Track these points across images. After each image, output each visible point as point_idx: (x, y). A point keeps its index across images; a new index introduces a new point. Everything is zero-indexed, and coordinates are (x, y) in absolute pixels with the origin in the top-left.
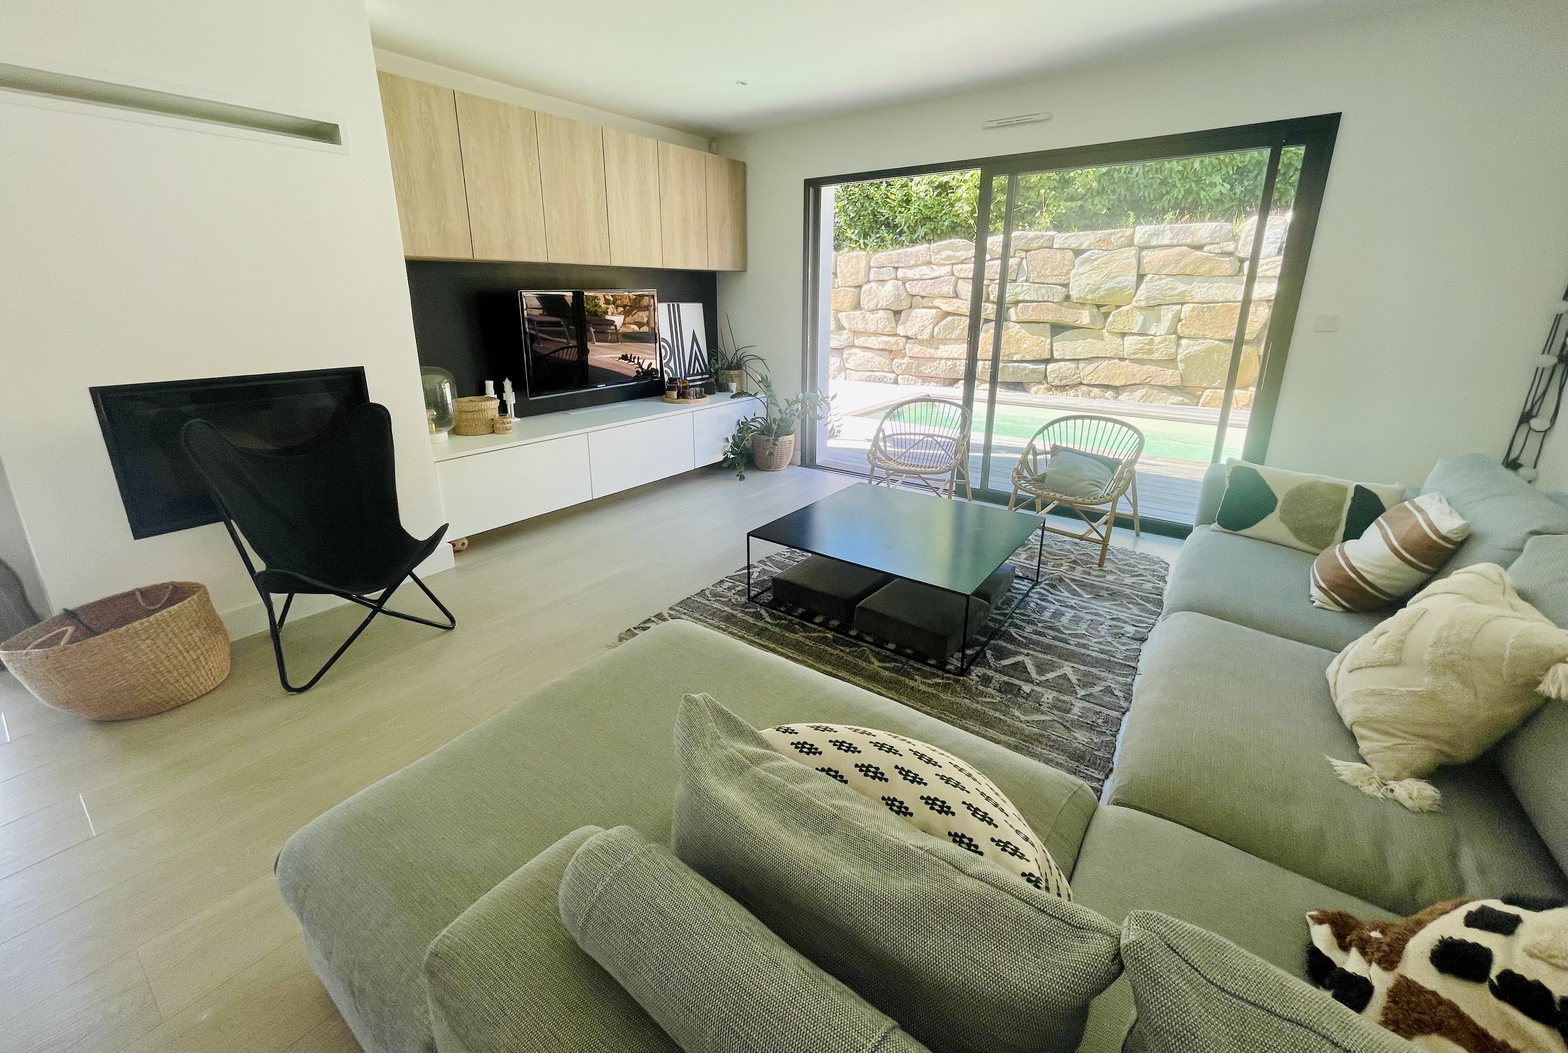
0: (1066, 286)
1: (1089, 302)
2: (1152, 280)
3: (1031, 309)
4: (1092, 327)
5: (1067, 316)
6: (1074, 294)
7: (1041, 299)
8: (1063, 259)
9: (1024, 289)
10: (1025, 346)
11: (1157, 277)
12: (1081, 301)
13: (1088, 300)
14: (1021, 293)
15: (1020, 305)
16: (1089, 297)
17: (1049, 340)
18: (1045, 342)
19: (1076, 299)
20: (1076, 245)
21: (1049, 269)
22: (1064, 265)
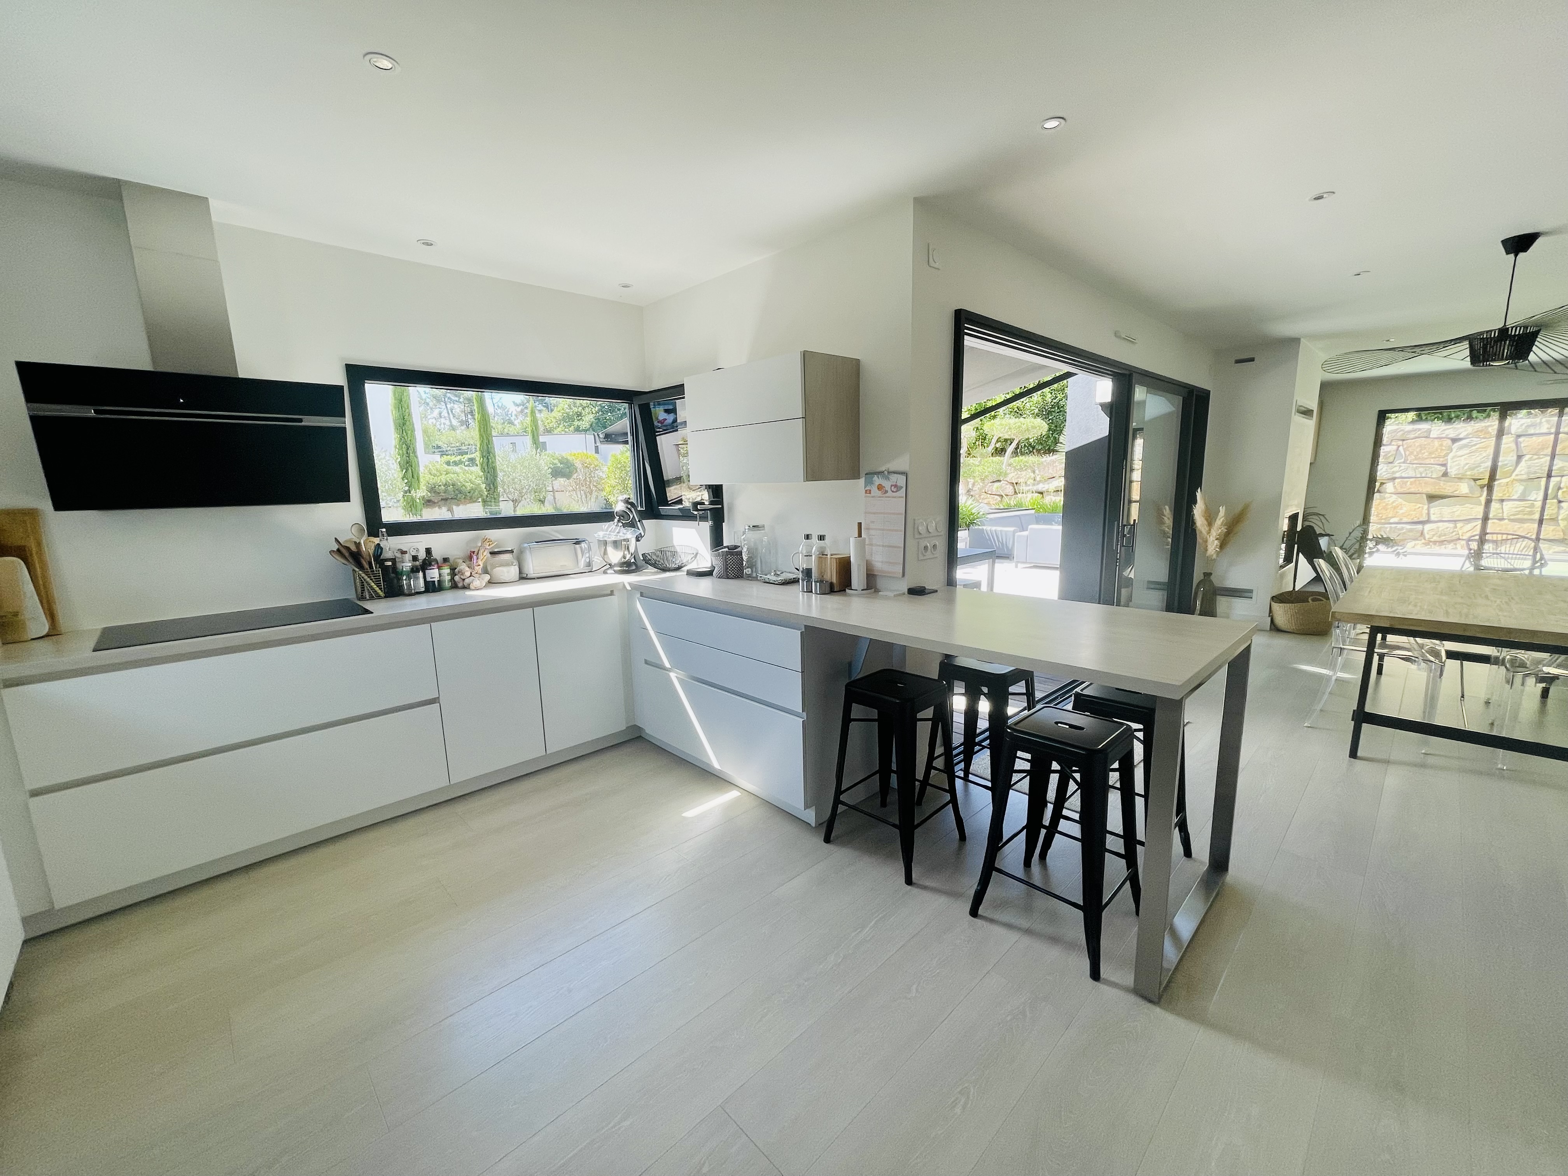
0: (1444, 465)
1: (1468, 477)
2: (1530, 459)
3: (1409, 483)
4: (1470, 495)
5: (1446, 488)
6: (1453, 471)
7: (1419, 476)
8: (1441, 445)
9: (1401, 468)
10: (1401, 512)
11: (1536, 457)
12: (1460, 476)
13: (1467, 475)
14: (1397, 472)
15: (1397, 481)
16: (1469, 473)
17: (1426, 507)
18: (1423, 508)
19: (1455, 475)
20: (1455, 435)
21: (1426, 454)
22: (1442, 450)
